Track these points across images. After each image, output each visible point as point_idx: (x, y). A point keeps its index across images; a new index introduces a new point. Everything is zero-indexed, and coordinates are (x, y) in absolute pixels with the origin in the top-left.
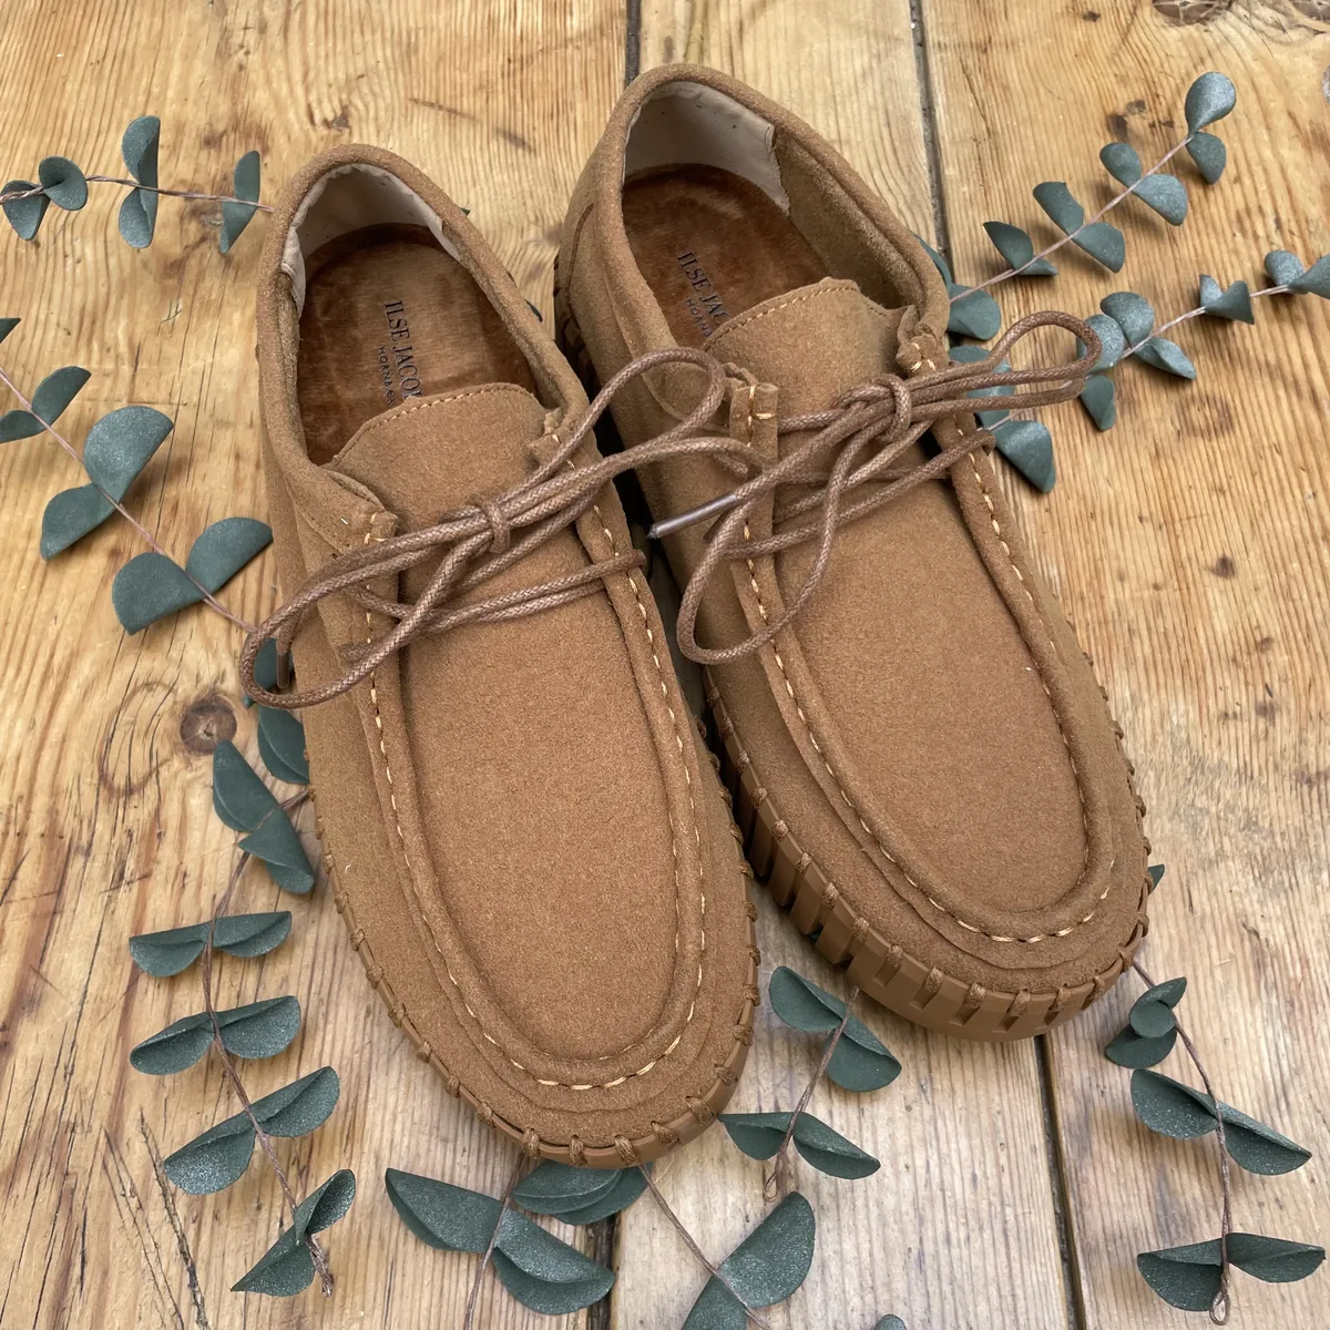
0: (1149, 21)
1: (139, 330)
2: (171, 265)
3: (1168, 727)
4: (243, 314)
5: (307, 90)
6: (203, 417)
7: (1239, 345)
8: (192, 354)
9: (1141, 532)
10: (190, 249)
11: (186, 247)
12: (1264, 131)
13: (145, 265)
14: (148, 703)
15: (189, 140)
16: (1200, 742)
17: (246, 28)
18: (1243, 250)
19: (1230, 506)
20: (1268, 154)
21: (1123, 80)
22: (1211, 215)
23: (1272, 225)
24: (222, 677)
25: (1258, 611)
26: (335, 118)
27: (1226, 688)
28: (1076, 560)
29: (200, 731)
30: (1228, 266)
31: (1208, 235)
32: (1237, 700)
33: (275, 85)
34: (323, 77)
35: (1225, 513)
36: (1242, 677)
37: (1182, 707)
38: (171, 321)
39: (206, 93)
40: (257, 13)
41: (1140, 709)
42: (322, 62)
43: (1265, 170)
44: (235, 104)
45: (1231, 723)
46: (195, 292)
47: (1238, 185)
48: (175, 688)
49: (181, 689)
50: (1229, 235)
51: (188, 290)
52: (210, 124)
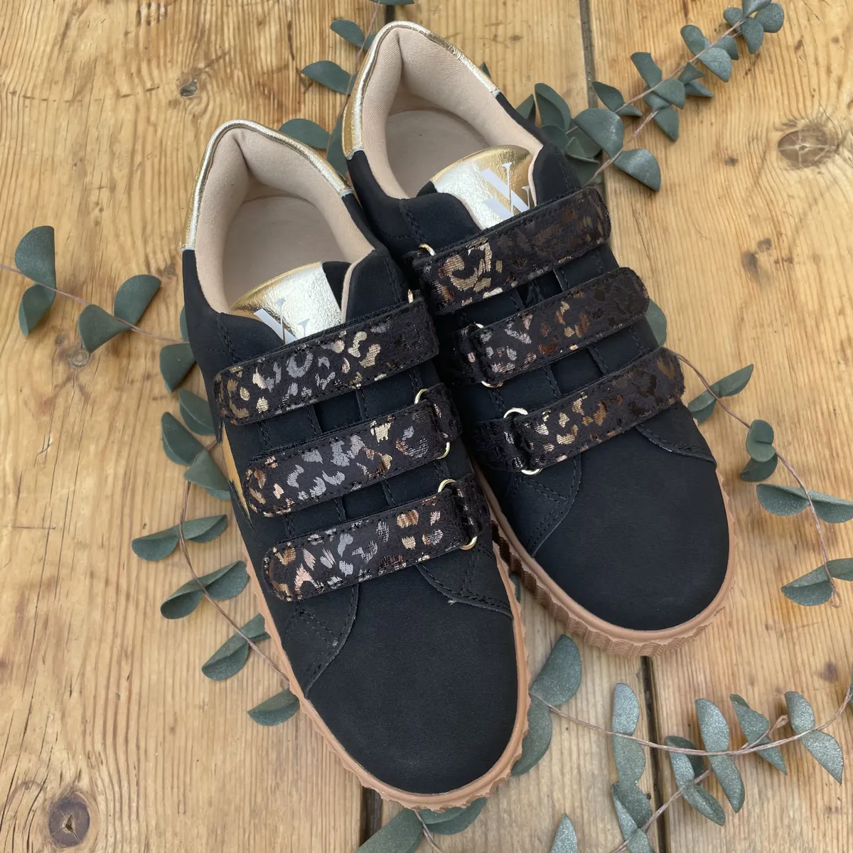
0: (775, 165)
1: (21, 463)
2: (45, 403)
3: (786, 821)
4: (97, 445)
5: (145, 243)
6: (68, 540)
7: (842, 466)
8: (59, 483)
9: (767, 640)
10: (58, 388)
11: (56, 386)
13: (26, 403)
14: (26, 799)
16: (810, 834)
17: (100, 188)
19: (835, 616)
21: (755, 219)
22: (821, 344)
24: (79, 776)
26: (166, 268)
28: (718, 663)
29: (63, 826)
31: (819, 364)
32: (839, 796)
33: (122, 238)
34: (157, 230)
35: (831, 622)
37: (797, 802)
38: (44, 453)
39: (71, 248)
40: (109, 173)
41: (766, 804)
42: (156, 217)
44: (91, 257)
45: (834, 816)
46: (62, 427)
47: (841, 318)
48: (45, 786)
49: (49, 787)
50: (835, 365)
51: (57, 424)
52: (74, 275)
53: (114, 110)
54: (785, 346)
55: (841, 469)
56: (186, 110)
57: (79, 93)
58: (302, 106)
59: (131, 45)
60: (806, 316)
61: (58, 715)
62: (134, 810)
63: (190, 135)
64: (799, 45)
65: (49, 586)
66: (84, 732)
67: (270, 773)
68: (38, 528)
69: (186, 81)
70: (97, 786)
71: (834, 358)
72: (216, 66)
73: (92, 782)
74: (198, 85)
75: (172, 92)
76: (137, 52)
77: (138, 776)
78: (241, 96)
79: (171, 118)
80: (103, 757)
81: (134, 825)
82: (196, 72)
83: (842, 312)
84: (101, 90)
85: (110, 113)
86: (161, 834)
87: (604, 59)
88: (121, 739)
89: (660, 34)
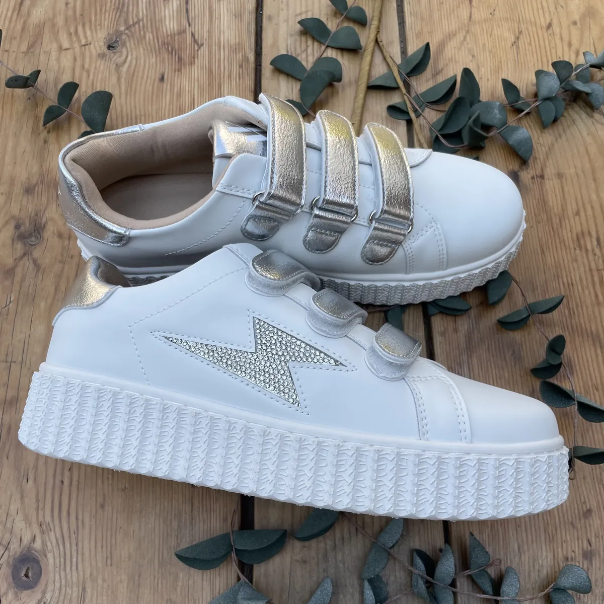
2: (7, 271)
3: (537, 567)
4: (46, 302)
6: (25, 370)
7: (577, 320)
8: (18, 329)
10: (17, 260)
11: (15, 260)
12: (592, 182)
15: (18, 189)
18: (579, 258)
20: (594, 197)
22: (563, 236)
23: (595, 243)
24: (33, 539)
25: (585, 493)
27: (568, 541)
29: (23, 575)
30: (572, 269)
31: (561, 249)
32: (573, 549)
35: (568, 429)
36: (576, 534)
37: (544, 554)
38: (7, 308)
39: (26, 159)
41: (523, 555)
43: (592, 207)
44: (41, 166)
46: (20, 289)
47: (577, 218)
48: (9, 547)
49: (12, 547)
50: (572, 250)
51: (16, 287)
52: (28, 179)
53: (58, 60)
54: (538, 237)
55: (576, 324)
56: (111, 61)
57: (31, 47)
58: (196, 60)
59: (70, 13)
60: (553, 216)
61: (19, 496)
62: (74, 563)
63: (114, 79)
64: (550, 26)
65: (11, 403)
66: (37, 509)
67: (173, 537)
68: (3, 362)
69: (110, 39)
70: (47, 547)
71: (572, 246)
72: (133, 30)
73: (44, 544)
74: (120, 43)
75: (100, 48)
76: (75, 18)
77: (77, 539)
78: (152, 52)
79: (100, 66)
80: (51, 525)
81: (74, 574)
82: (119, 34)
83: (578, 213)
84: (49, 45)
85: (55, 62)
86: (94, 580)
87: (412, 32)
88: (64, 513)
89: (452, 16)
